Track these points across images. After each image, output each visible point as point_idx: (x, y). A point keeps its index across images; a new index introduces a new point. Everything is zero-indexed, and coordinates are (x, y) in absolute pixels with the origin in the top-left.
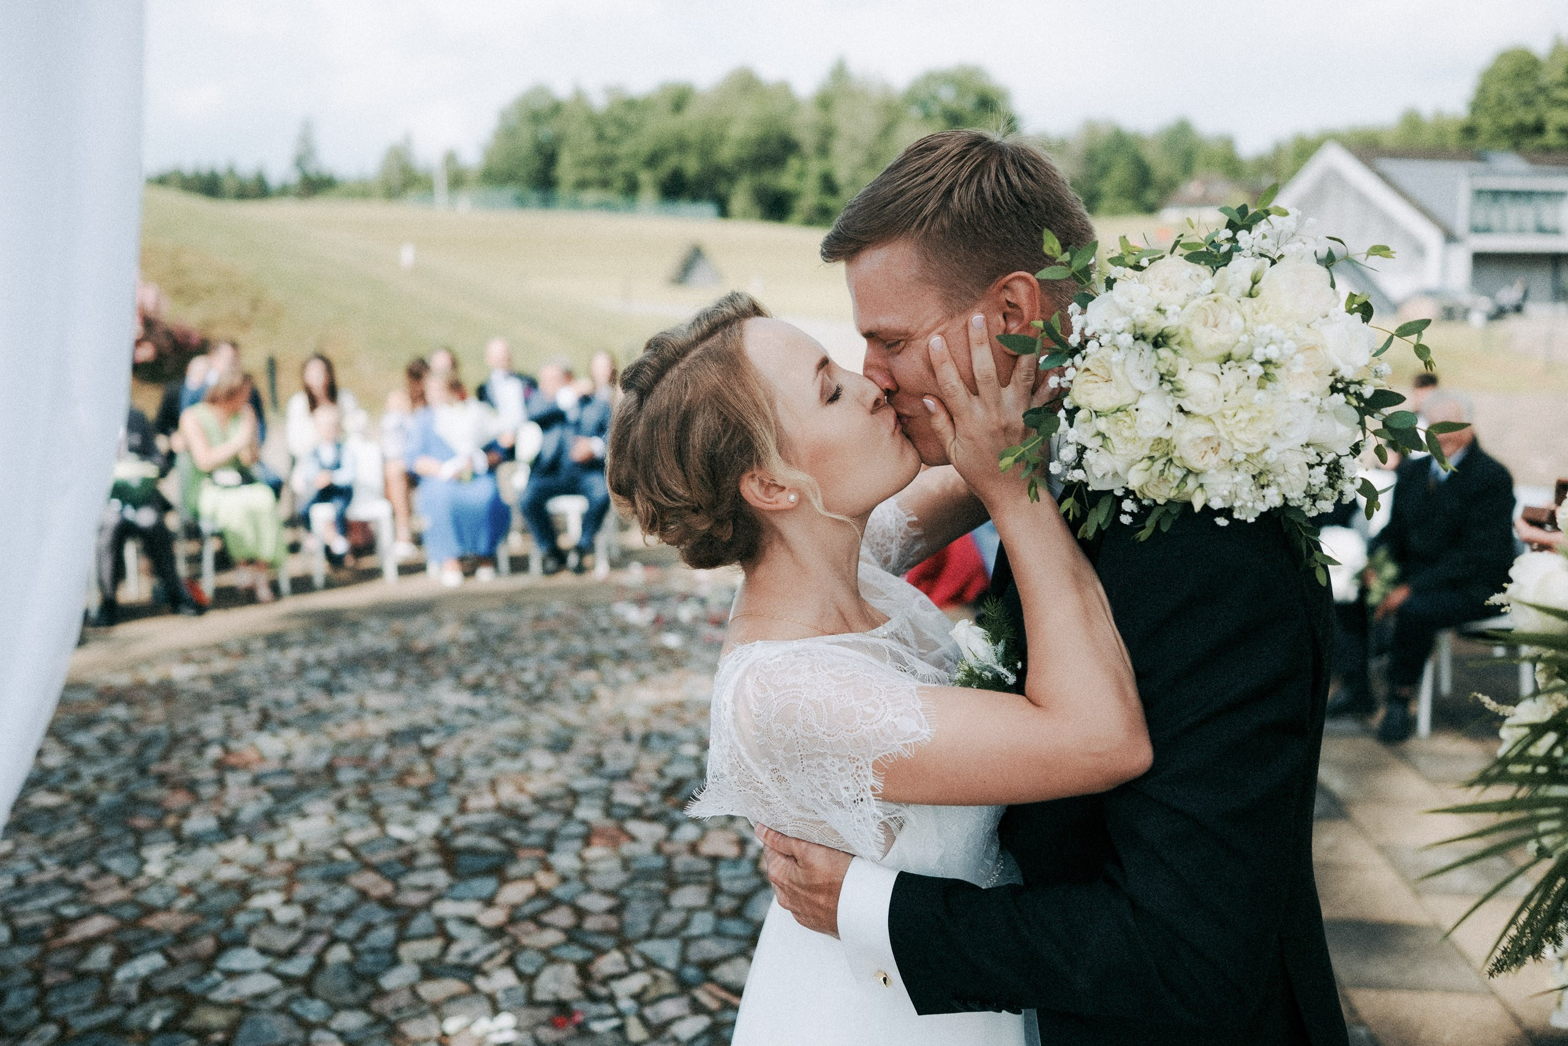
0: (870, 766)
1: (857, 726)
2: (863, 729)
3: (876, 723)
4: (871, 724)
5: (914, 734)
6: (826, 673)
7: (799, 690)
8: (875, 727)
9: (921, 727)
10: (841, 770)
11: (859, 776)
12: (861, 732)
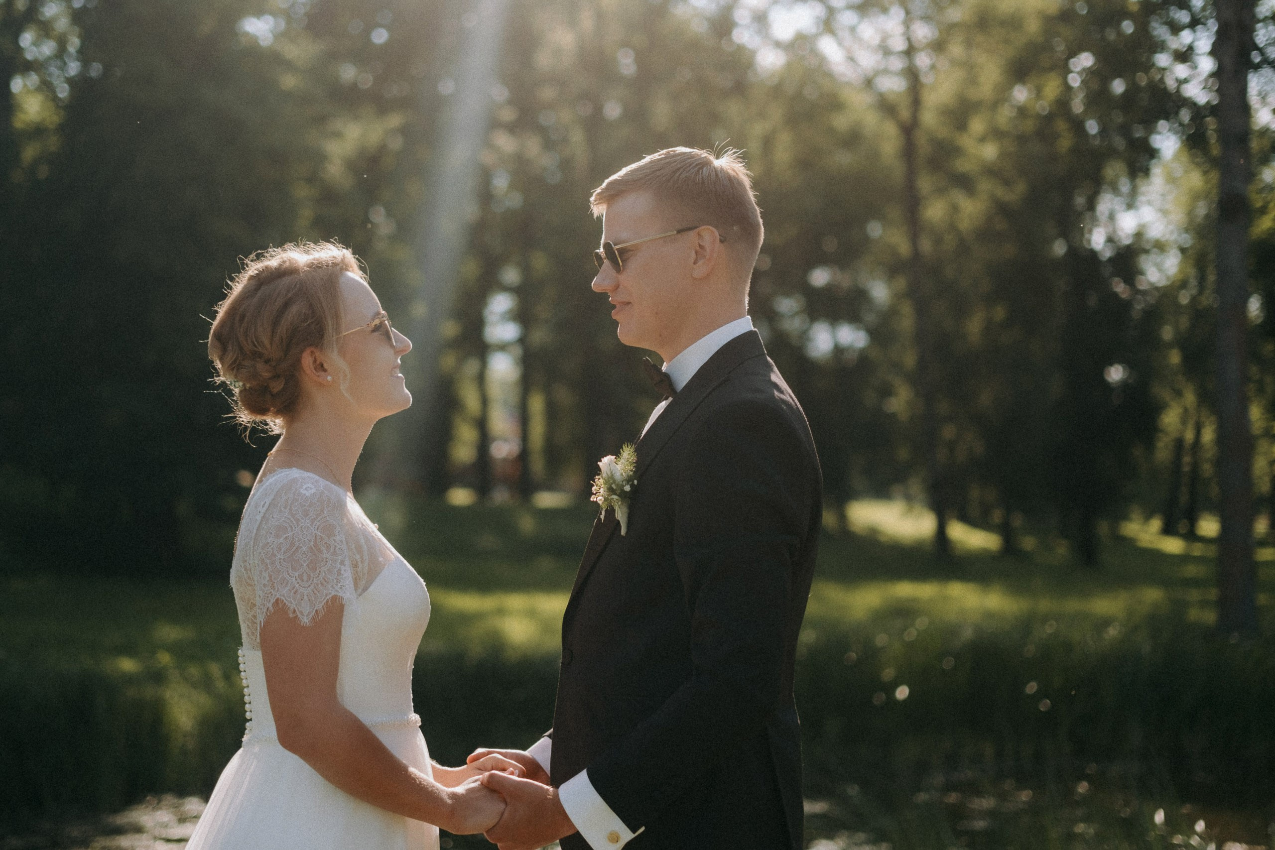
0: (276, 598)
1: (292, 575)
2: (292, 580)
3: (299, 585)
4: (298, 583)
5: (301, 613)
6: (316, 532)
7: (296, 526)
8: (297, 586)
9: (307, 616)
10: (264, 585)
11: (268, 597)
12: (290, 579)
